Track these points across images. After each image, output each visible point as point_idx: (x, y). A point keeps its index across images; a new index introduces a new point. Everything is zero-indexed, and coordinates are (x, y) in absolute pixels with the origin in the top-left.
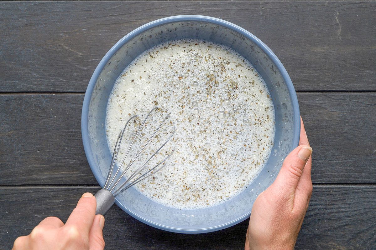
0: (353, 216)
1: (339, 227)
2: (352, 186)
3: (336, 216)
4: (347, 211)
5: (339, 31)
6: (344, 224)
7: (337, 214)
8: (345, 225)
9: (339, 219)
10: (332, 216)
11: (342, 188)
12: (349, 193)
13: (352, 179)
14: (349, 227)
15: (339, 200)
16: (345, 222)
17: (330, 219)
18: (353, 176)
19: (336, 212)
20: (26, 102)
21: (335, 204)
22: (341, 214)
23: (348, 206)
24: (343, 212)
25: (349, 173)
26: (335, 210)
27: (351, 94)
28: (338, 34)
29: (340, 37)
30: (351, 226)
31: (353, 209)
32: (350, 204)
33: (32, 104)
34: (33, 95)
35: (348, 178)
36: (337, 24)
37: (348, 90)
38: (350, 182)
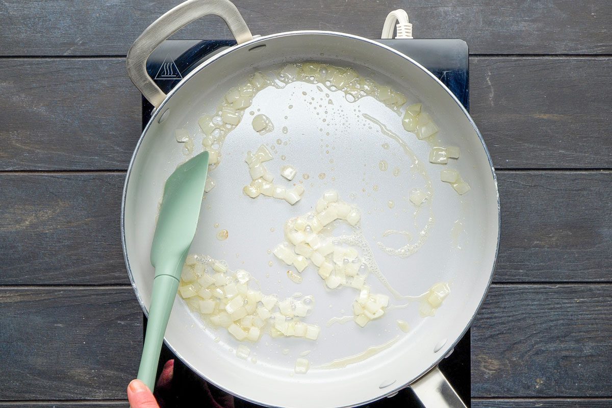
0: (508, 322)
1: (491, 336)
2: (507, 286)
3: (487, 322)
4: (500, 316)
5: (492, 95)
6: (498, 332)
7: (489, 320)
8: (498, 334)
9: (491, 326)
10: (482, 323)
11: (494, 288)
12: (503, 295)
13: (507, 277)
14: (503, 336)
15: (491, 303)
16: (499, 330)
17: (480, 327)
18: (508, 273)
19: (487, 318)
20: (107, 182)
21: (486, 309)
22: (494, 320)
23: (502, 310)
24: (495, 317)
25: (503, 270)
26: (486, 316)
27: (506, 172)
28: (490, 99)
29: (492, 103)
30: (506, 335)
31: (508, 314)
32: (505, 308)
33: (115, 185)
34: (115, 174)
35: (502, 275)
36: (489, 87)
37: (502, 167)
38: (504, 281)
